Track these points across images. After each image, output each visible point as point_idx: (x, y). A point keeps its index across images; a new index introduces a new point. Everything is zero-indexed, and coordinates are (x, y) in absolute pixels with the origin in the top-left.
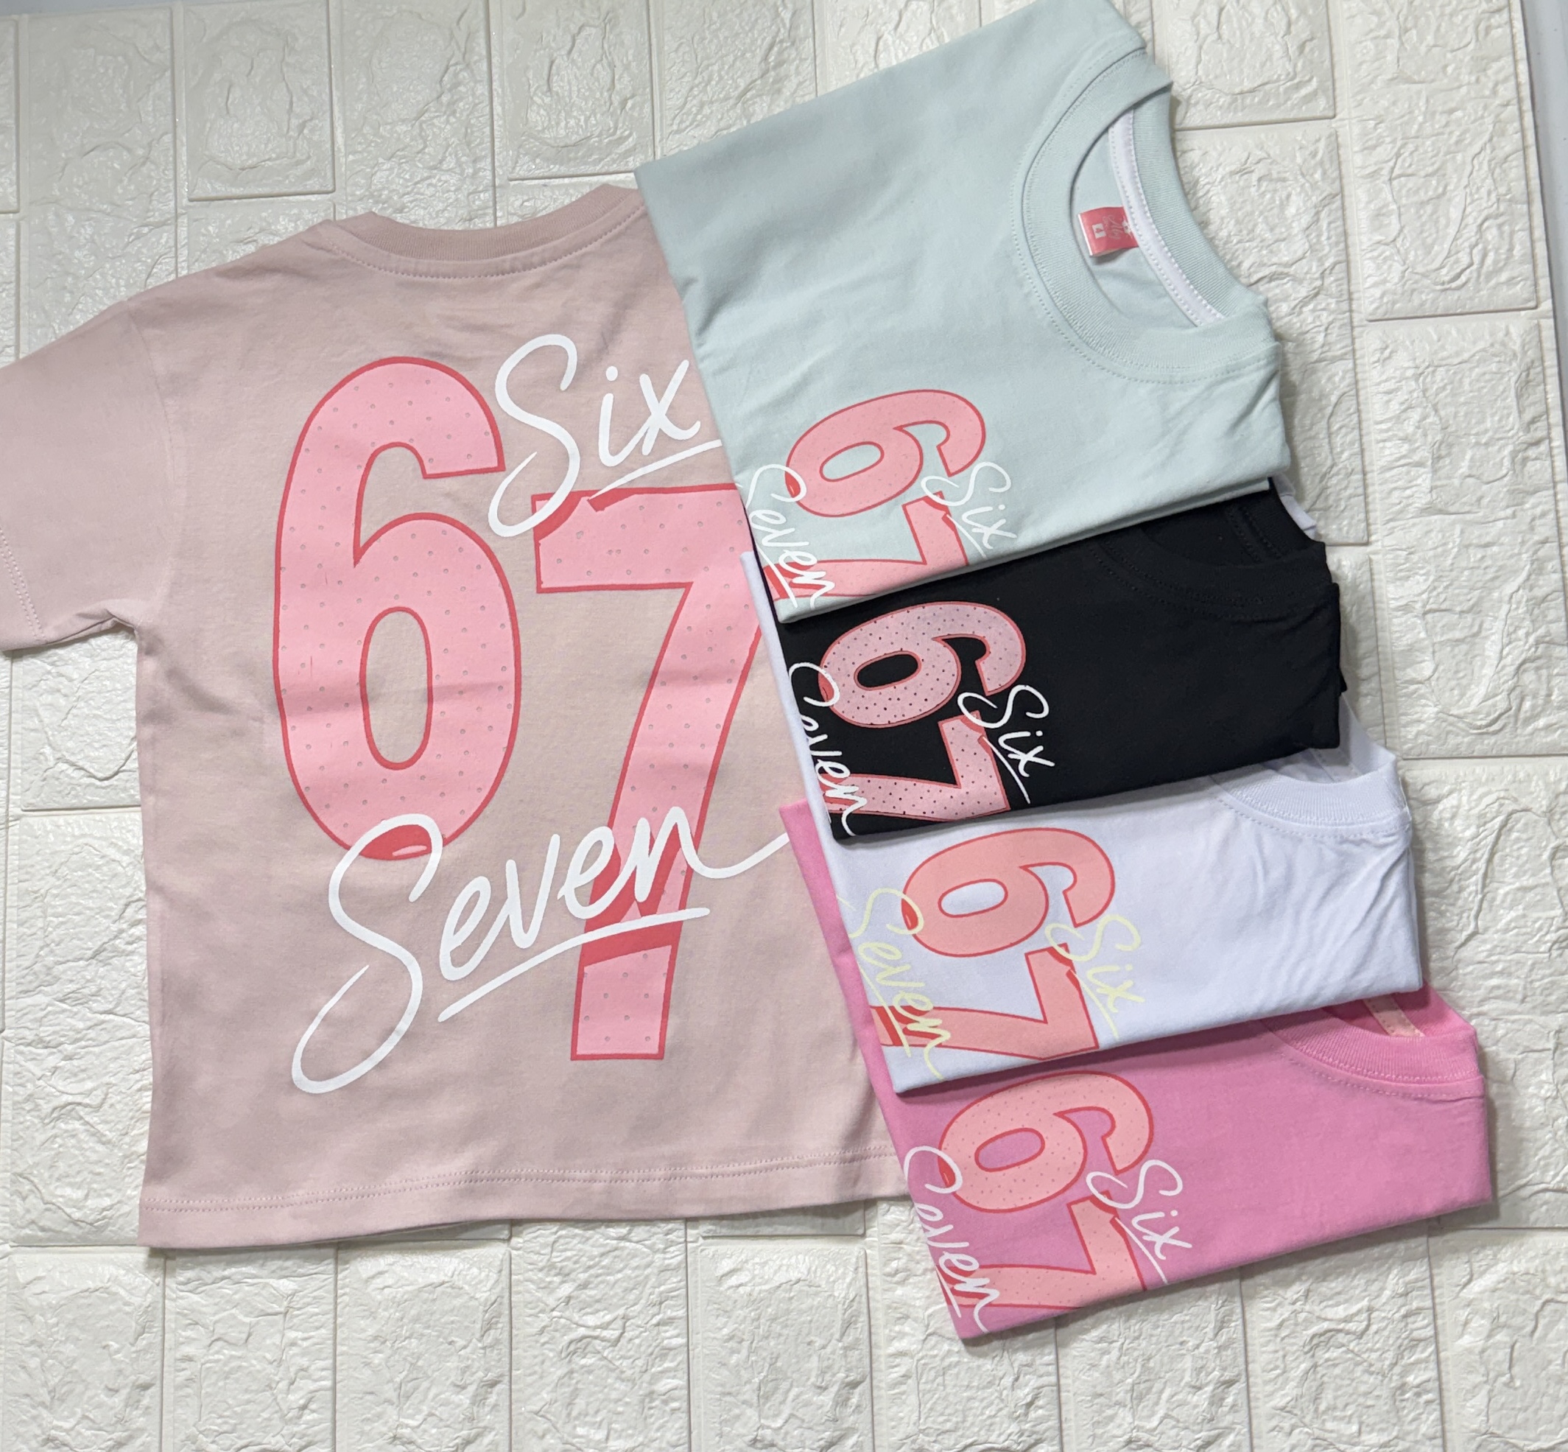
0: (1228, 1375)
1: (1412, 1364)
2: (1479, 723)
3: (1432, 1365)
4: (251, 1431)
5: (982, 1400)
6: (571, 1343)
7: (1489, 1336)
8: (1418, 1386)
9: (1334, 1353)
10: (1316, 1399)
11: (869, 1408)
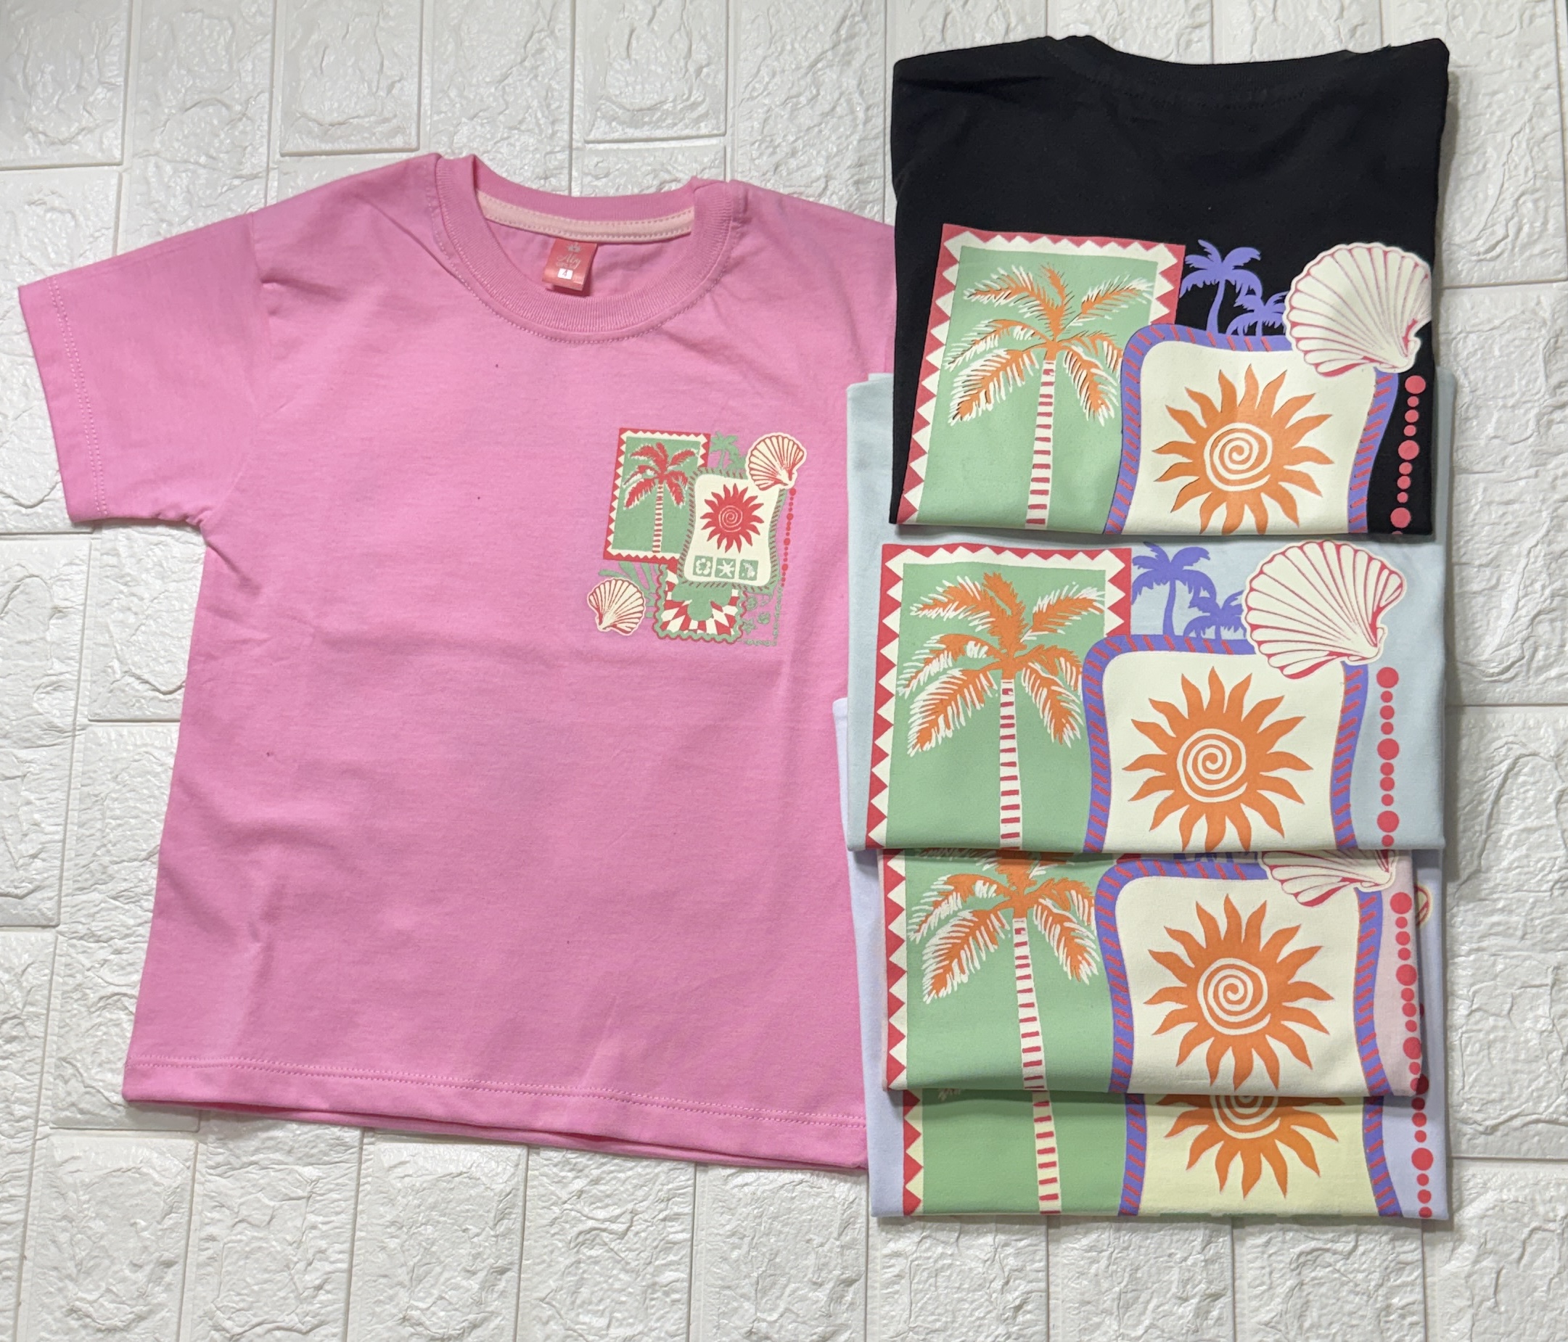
0: (1214, 1289)
1: (1398, 1286)
2: (1492, 671)
3: (1418, 1289)
4: (266, 1309)
5: (972, 1302)
6: (580, 1233)
7: (1476, 1262)
8: (1403, 1308)
9: (1320, 1273)
10: (1301, 1316)
11: (862, 1307)
